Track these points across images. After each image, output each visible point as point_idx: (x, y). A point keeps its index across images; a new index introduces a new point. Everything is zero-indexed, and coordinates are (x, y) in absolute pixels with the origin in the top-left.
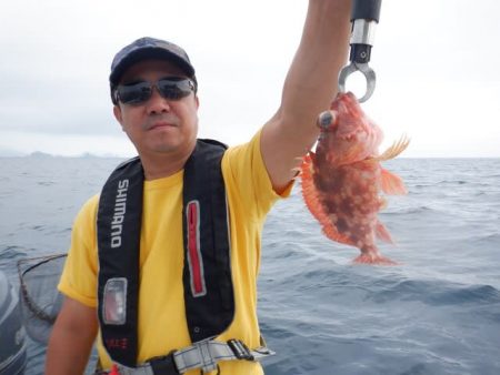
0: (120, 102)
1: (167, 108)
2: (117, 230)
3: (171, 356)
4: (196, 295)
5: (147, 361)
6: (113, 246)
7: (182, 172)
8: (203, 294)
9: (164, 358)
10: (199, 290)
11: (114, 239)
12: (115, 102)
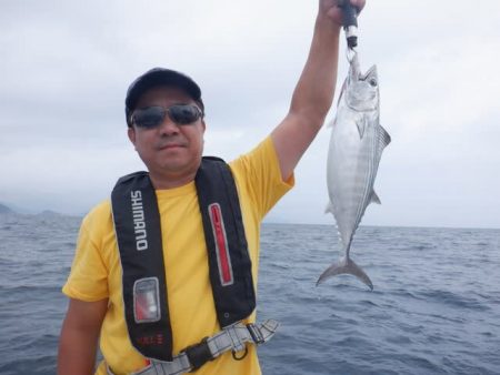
0: (135, 126)
1: (177, 130)
2: (142, 234)
3: (204, 342)
4: (224, 285)
5: (182, 352)
6: (139, 249)
7: (192, 183)
8: (231, 283)
9: (198, 345)
10: (227, 280)
11: (138, 243)
12: (130, 125)
